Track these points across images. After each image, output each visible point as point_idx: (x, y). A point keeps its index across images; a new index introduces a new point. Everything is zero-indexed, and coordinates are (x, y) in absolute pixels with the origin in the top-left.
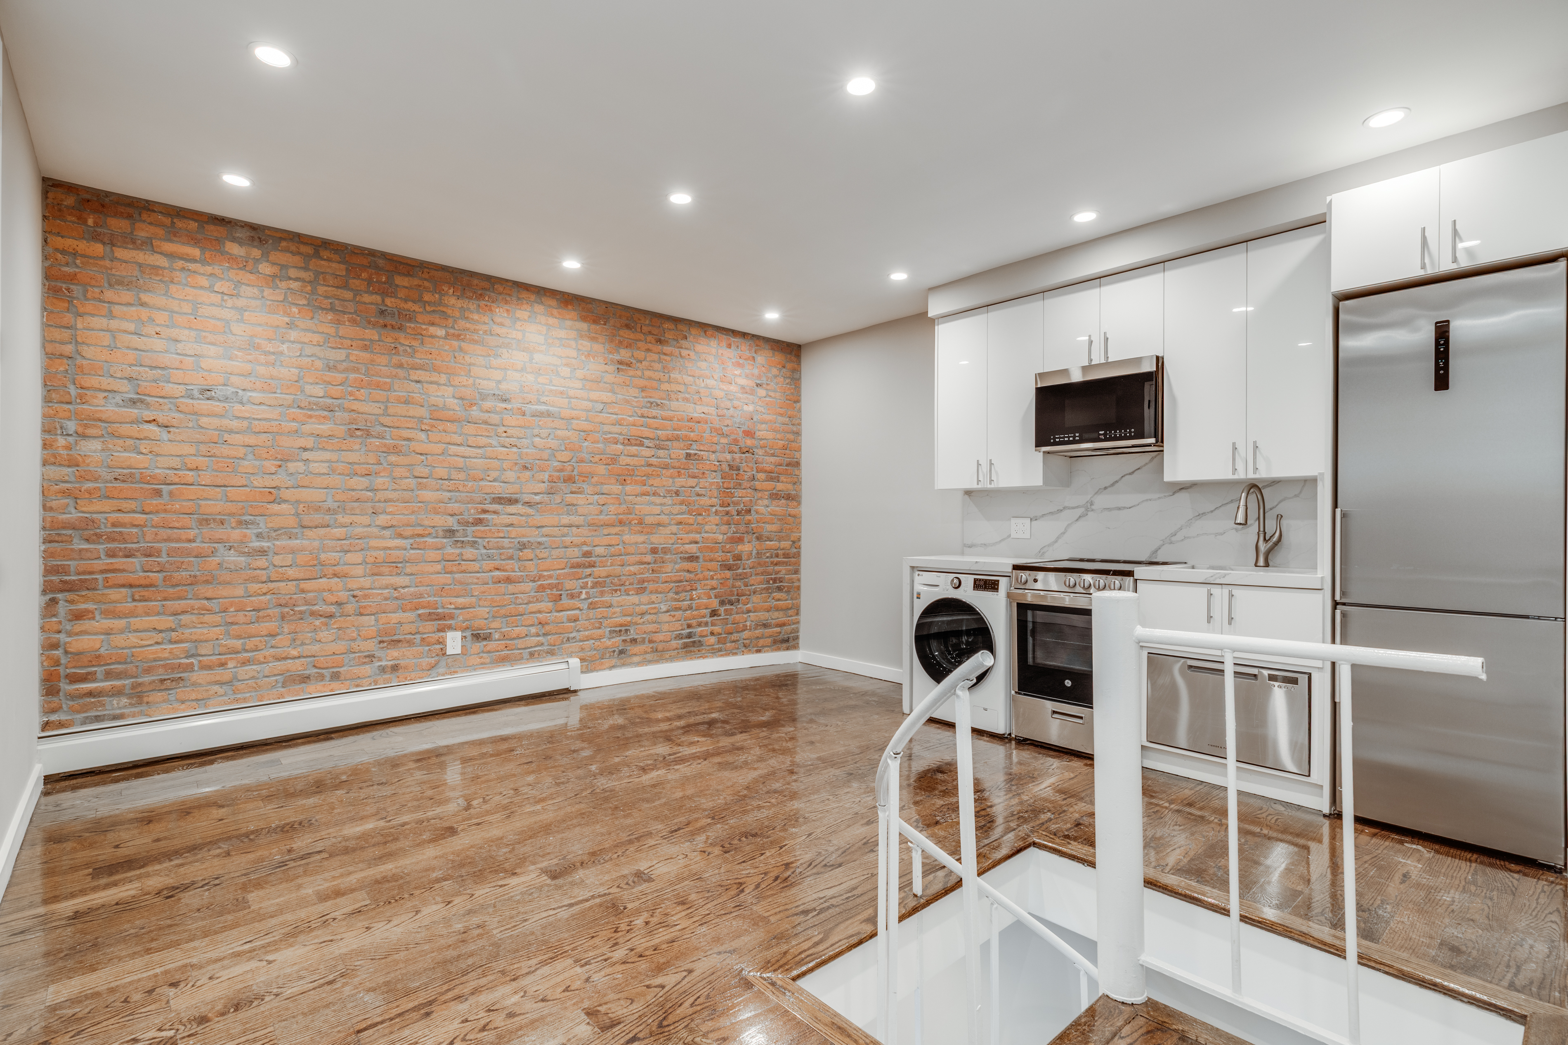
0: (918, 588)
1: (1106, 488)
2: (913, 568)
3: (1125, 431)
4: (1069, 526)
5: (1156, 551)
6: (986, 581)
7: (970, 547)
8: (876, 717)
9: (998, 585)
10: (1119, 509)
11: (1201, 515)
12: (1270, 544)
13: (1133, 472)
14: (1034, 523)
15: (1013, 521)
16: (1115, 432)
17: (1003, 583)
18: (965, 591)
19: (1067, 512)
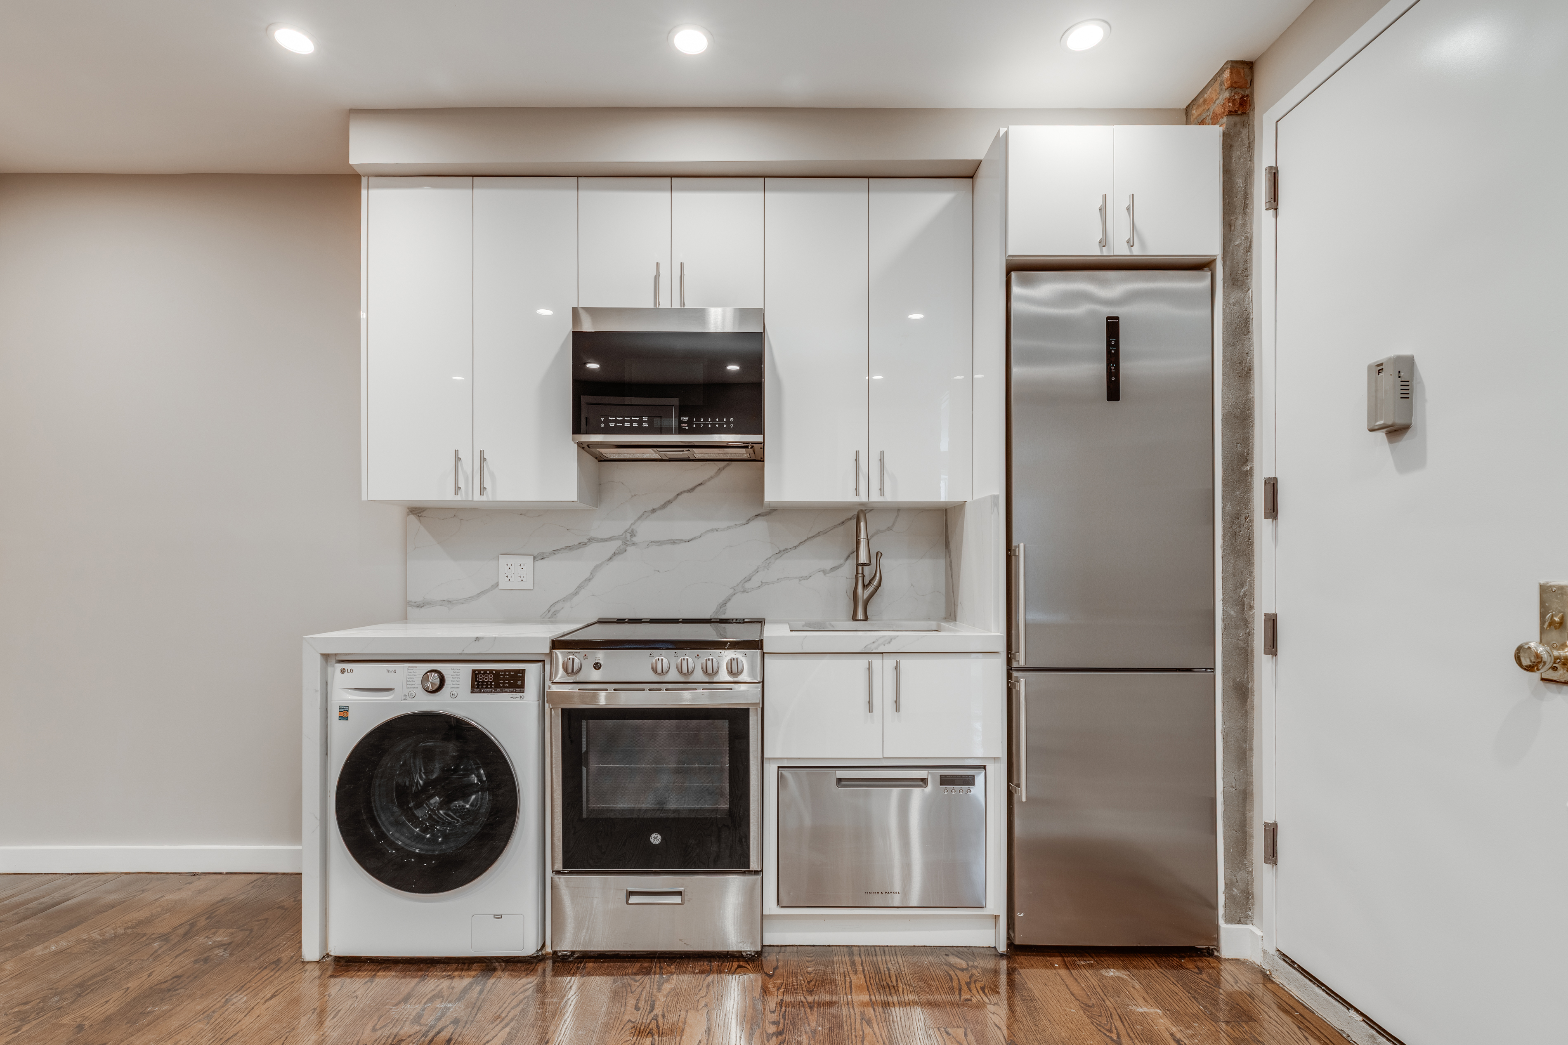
0: (341, 696)
1: (654, 511)
2: (326, 657)
3: (721, 420)
4: (596, 568)
5: (724, 604)
6: (497, 674)
7: (419, 606)
8: (240, 999)
9: (522, 679)
10: (674, 542)
11: (782, 552)
12: (871, 589)
13: (693, 489)
14: (539, 563)
15: (503, 560)
16: (706, 420)
17: (532, 673)
18: (454, 696)
19: (594, 546)
